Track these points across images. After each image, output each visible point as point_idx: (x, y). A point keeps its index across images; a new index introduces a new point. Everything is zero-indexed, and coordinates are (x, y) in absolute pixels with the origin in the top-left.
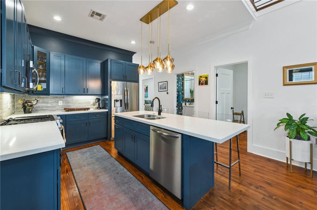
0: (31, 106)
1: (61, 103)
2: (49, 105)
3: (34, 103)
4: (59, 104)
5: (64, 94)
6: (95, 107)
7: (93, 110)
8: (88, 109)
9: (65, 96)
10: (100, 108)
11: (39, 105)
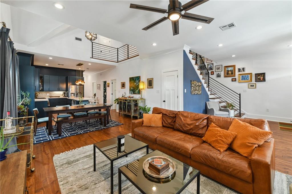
0: (37, 95)
1: (48, 94)
2: (43, 95)
3: (38, 94)
4: (47, 95)
5: (49, 91)
6: (63, 96)
7: (61, 97)
8: (59, 97)
9: (50, 92)
10: (66, 97)
11: (40, 95)
